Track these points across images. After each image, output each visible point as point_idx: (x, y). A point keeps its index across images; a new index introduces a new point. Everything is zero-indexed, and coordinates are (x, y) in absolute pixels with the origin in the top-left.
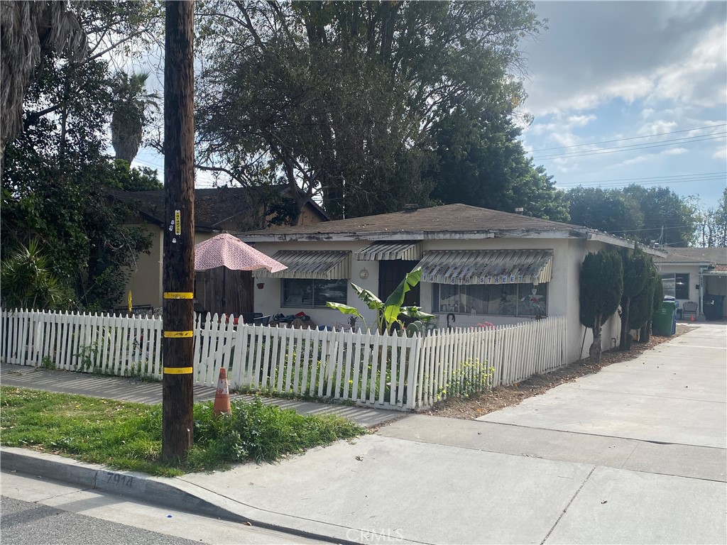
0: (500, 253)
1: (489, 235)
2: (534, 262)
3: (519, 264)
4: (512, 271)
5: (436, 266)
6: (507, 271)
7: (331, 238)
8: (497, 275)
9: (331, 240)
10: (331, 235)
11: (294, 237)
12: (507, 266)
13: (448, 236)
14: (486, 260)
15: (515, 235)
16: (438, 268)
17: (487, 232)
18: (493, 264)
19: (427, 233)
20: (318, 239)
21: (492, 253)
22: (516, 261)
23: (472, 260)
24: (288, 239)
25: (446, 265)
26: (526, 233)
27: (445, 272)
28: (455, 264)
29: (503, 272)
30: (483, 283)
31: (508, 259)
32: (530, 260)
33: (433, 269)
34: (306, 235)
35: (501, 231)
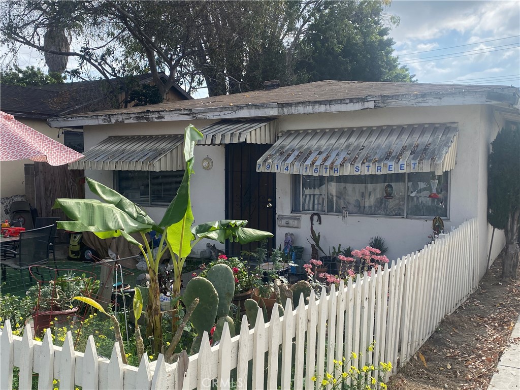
0: (381, 130)
1: (367, 105)
2: (434, 141)
3: (410, 145)
4: (401, 155)
5: (293, 151)
6: (394, 154)
7: (163, 117)
8: (380, 161)
9: (163, 120)
10: (162, 114)
11: (120, 119)
12: (393, 147)
13: (309, 109)
14: (362, 140)
15: (404, 102)
16: (296, 153)
17: (363, 100)
18: (373, 145)
19: (281, 106)
20: (147, 119)
21: (370, 131)
22: (405, 140)
23: (343, 140)
24: (113, 121)
25: (308, 149)
26: (420, 100)
27: (306, 159)
28: (319, 148)
29: (388, 156)
30: (359, 173)
31: (393, 138)
32: (427, 139)
33: (289, 155)
34: (133, 115)
35: (384, 98)
